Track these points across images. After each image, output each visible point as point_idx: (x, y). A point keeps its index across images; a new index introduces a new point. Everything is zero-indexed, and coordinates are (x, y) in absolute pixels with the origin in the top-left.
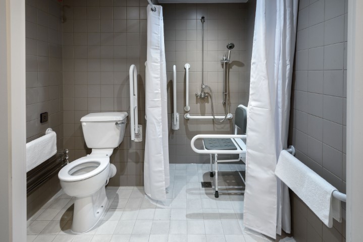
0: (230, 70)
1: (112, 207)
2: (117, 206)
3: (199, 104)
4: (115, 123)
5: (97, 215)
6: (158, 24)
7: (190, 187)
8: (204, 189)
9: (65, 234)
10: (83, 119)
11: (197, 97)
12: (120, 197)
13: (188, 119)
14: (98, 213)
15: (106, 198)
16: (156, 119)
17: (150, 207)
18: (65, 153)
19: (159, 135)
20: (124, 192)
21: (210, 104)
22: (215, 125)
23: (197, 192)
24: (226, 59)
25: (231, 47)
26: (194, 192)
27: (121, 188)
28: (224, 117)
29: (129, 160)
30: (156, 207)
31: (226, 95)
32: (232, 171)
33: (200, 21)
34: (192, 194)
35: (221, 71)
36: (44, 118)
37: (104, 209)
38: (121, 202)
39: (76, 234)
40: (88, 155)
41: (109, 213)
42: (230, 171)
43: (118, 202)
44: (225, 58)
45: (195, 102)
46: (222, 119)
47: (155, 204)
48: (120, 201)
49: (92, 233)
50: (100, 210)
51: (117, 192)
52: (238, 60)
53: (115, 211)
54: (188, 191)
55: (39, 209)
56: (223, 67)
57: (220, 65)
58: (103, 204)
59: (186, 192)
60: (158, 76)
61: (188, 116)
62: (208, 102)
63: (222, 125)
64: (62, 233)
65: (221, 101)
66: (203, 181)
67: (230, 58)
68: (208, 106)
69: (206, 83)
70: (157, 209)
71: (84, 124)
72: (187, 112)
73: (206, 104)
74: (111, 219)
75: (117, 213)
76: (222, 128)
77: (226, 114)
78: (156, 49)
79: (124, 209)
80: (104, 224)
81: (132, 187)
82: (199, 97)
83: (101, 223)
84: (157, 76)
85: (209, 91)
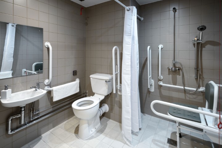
0: (203, 49)
1: (101, 131)
2: (104, 131)
3: (171, 76)
4: (105, 81)
5: (91, 132)
6: (131, 19)
7: (157, 138)
8: (168, 144)
9: (75, 136)
10: (91, 76)
11: (169, 69)
12: (108, 126)
13: (161, 86)
14: (92, 131)
15: (100, 124)
16: (127, 83)
17: (122, 141)
18: (86, 92)
19: (129, 94)
20: (111, 123)
21: (181, 76)
22: (187, 94)
23: (161, 145)
24: (198, 40)
25: (202, 29)
26: (159, 144)
27: (111, 120)
28: (195, 89)
29: (115, 105)
30: (125, 143)
31: (198, 71)
32: (204, 139)
33: (172, 11)
34: (156, 145)
35: (193, 50)
36: (75, 73)
37: (96, 130)
38: (107, 130)
39: (79, 139)
40: (91, 96)
41: (98, 134)
42: (202, 138)
43: (105, 129)
44: (196, 39)
45: (168, 73)
46: (193, 91)
47: (126, 140)
48: (107, 128)
49: (86, 141)
50: (94, 130)
51: (107, 122)
52: (212, 40)
53: (101, 134)
54: (154, 141)
55: (71, 117)
56: (195, 47)
57: (192, 45)
58: (97, 127)
59: (152, 140)
60: (130, 53)
61: (161, 83)
62: (180, 75)
63: (194, 96)
64: (74, 134)
65: (193, 76)
66: (170, 138)
67: (202, 39)
68: (179, 78)
69: (177, 60)
70: (125, 145)
71: (91, 79)
72: (160, 80)
73: (178, 76)
74: (97, 138)
75: (102, 136)
76: (195, 98)
77: (199, 87)
78: (129, 35)
79: (106, 135)
80: (93, 139)
81: (117, 123)
82: (170, 70)
83: (92, 138)
84: (128, 53)
85: (180, 66)
